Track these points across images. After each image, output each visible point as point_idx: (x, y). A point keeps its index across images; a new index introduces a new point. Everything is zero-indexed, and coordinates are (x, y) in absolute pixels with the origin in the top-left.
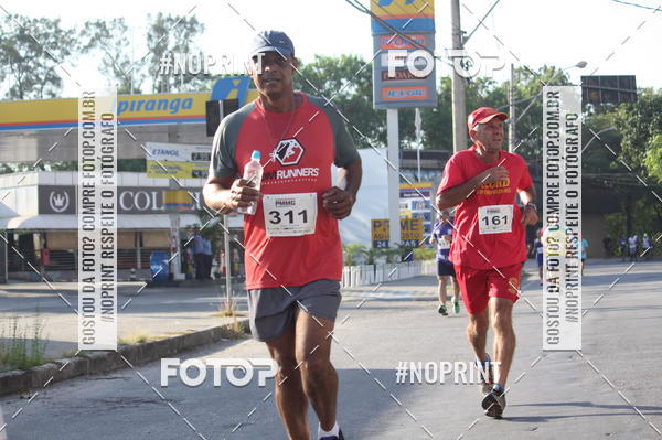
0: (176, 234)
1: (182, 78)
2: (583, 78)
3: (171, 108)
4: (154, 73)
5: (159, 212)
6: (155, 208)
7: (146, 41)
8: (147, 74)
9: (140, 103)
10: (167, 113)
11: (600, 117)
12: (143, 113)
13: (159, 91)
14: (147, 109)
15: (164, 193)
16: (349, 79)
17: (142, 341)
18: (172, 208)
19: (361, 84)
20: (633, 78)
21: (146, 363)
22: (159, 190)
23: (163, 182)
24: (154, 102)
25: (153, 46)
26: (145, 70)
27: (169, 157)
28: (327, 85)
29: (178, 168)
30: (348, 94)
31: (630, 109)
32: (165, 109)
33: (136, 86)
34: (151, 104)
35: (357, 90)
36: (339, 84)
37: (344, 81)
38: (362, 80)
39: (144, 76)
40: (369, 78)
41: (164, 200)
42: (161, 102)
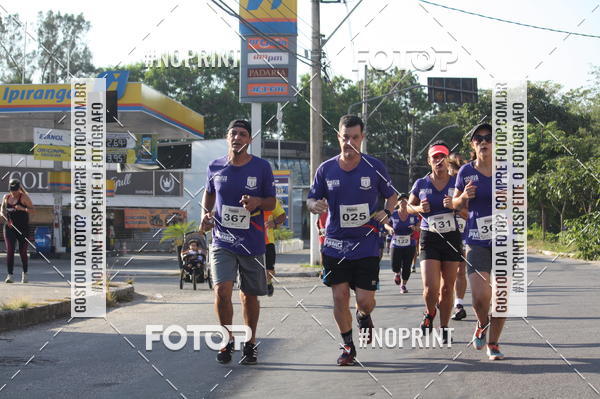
0: (59, 211)
1: (68, 70)
2: (429, 79)
3: (57, 97)
4: (43, 66)
5: (44, 191)
6: (40, 187)
7: (36, 37)
8: (37, 66)
9: (30, 92)
10: (53, 101)
11: (444, 115)
12: (32, 101)
13: (48, 82)
14: (35, 97)
15: (49, 173)
16: (219, 76)
17: (24, 307)
18: (56, 187)
19: (229, 80)
20: (475, 80)
21: (28, 327)
22: (45, 171)
23: (49, 164)
24: (43, 91)
25: (43, 40)
26: (35, 63)
27: (54, 142)
28: (199, 80)
29: (62, 151)
30: (217, 88)
31: (472, 108)
32: (52, 97)
33: (27, 76)
34: (39, 93)
35: (226, 85)
36: (210, 80)
37: (214, 76)
38: (231, 76)
39: (34, 67)
40: (236, 75)
41: (49, 181)
42: (48, 92)
